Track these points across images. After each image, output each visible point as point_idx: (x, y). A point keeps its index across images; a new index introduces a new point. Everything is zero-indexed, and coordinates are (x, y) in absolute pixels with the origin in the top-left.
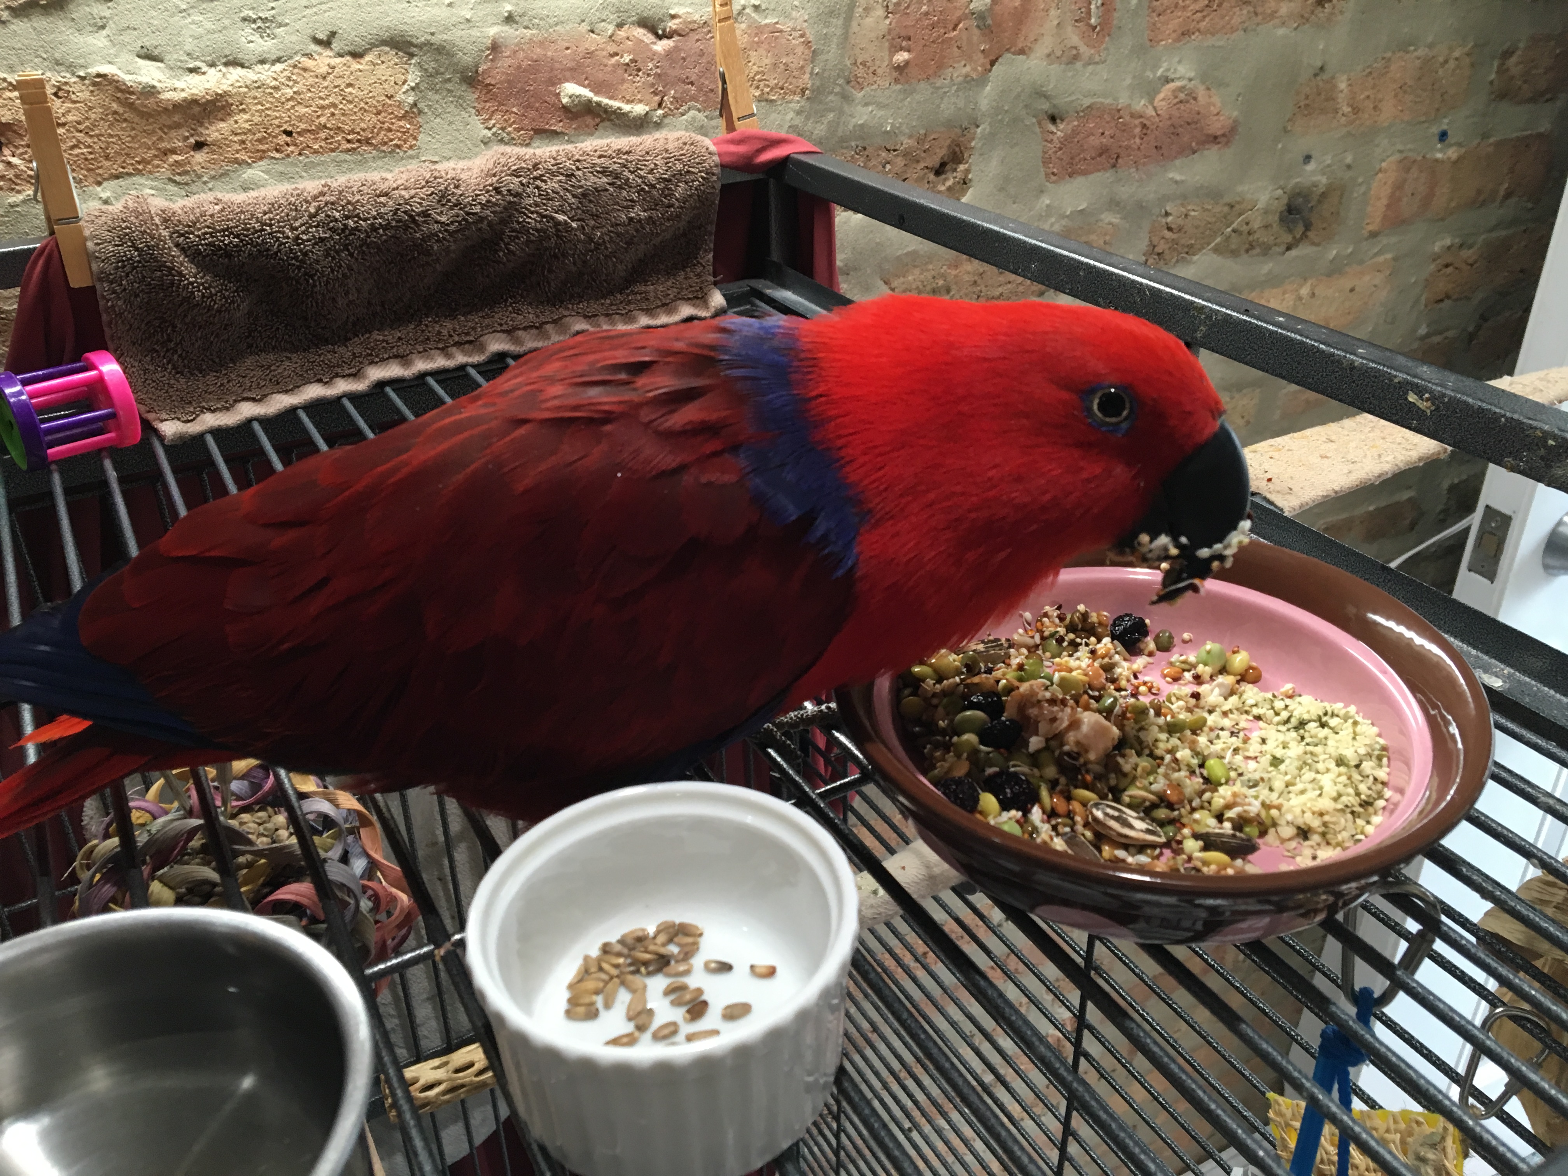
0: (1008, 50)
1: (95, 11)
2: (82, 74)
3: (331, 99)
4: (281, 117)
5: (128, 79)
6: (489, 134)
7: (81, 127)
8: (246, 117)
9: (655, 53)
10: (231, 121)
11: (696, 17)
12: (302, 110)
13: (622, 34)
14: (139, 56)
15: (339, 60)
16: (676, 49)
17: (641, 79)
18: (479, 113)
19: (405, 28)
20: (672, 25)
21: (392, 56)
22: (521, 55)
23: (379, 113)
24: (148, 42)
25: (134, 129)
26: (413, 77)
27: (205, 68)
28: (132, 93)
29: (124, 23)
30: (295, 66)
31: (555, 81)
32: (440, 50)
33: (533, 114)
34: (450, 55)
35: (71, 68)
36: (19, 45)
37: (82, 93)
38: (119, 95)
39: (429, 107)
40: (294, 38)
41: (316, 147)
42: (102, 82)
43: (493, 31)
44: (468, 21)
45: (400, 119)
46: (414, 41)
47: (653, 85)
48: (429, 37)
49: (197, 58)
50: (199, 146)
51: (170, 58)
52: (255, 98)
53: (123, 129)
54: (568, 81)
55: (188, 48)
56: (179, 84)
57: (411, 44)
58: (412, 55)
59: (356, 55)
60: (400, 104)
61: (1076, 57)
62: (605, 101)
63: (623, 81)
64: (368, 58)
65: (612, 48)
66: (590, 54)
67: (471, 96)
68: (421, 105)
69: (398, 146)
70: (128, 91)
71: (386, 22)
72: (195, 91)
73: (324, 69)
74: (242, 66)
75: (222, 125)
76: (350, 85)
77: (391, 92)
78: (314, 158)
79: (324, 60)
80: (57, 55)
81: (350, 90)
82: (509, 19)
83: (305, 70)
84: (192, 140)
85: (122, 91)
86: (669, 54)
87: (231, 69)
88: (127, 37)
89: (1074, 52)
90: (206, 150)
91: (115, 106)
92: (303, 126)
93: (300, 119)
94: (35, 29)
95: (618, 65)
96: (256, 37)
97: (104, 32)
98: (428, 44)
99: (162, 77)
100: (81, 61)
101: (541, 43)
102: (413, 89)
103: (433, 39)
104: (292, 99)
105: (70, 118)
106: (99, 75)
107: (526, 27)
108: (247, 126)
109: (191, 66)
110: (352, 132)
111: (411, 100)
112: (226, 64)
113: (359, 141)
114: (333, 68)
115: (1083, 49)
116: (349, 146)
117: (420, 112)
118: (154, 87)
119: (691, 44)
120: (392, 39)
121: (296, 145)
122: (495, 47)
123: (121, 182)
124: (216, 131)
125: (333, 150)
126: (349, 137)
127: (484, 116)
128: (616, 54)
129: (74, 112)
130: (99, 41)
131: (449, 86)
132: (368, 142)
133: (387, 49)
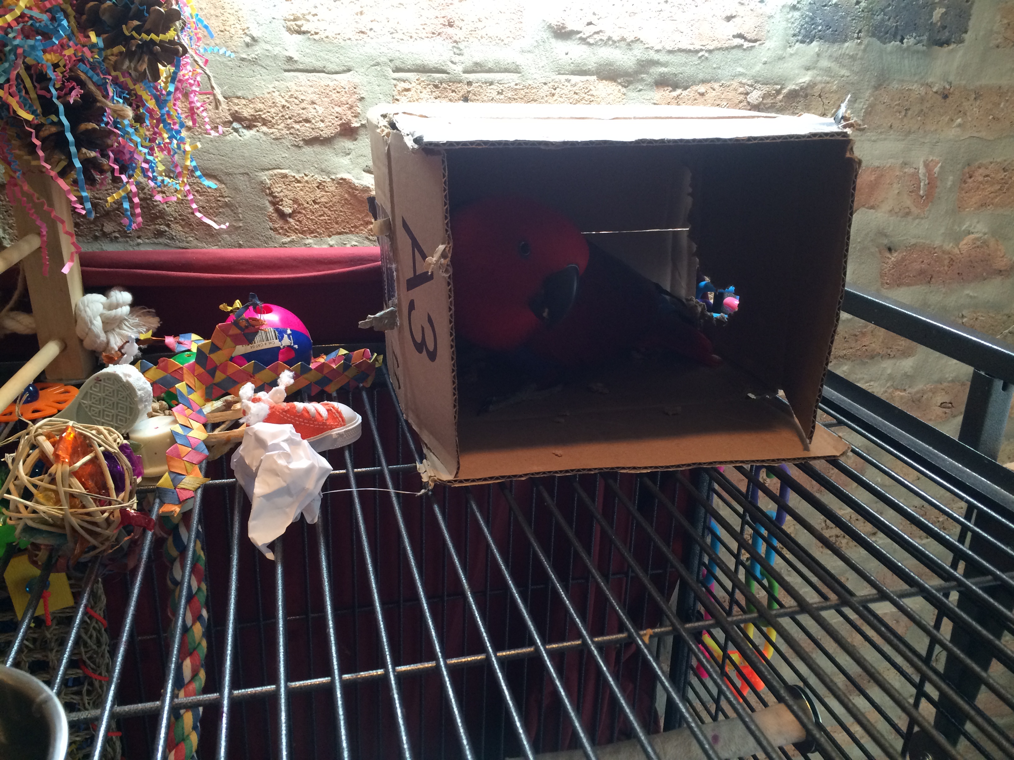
0: (863, 206)
1: (346, 145)
2: (333, 177)
5: (356, 182)
7: (327, 205)
14: (364, 171)
24: (370, 163)
25: (353, 209)
28: (357, 190)
29: (360, 153)
35: (328, 173)
36: (305, 160)
37: (332, 188)
38: (350, 190)
42: (343, 183)
53: (348, 209)
61: (908, 214)
70: (355, 188)
80: (323, 167)
85: (353, 188)
88: (360, 160)
89: (907, 210)
91: (346, 196)
94: (314, 152)
97: (349, 157)
100: (334, 171)
105: (323, 200)
106: (342, 179)
115: (914, 209)
118: (369, 188)
123: (342, 237)
129: (326, 197)
130: (345, 161)
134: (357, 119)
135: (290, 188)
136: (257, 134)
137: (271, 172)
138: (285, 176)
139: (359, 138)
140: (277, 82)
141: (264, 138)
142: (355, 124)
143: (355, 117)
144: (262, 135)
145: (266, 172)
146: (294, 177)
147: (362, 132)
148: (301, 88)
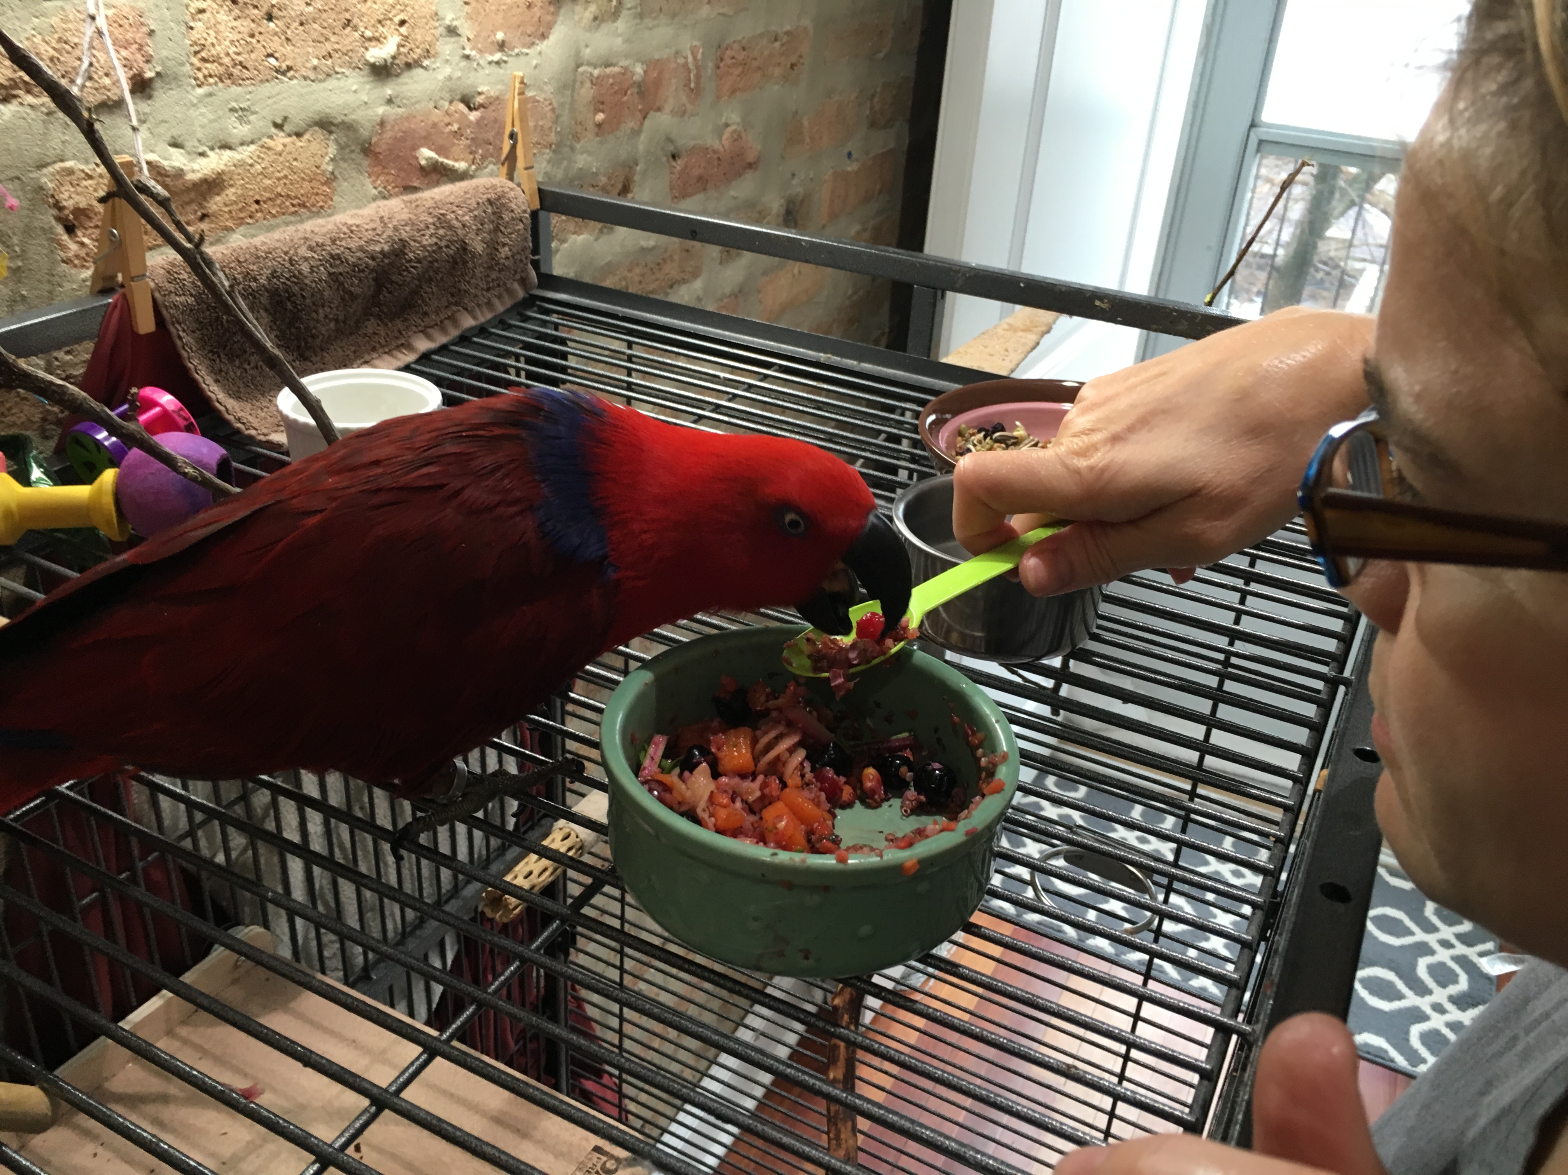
0: (652, 108)
1: (140, 109)
3: (285, 172)
4: (254, 190)
5: (165, 163)
6: (375, 192)
8: (233, 190)
9: (471, 122)
10: (224, 195)
11: (492, 94)
12: (268, 182)
13: (452, 108)
14: (170, 145)
15: (288, 140)
16: (482, 118)
17: (464, 142)
18: (370, 176)
19: (328, 110)
20: (480, 100)
21: (319, 133)
22: (397, 128)
23: (310, 181)
24: (175, 132)
26: (332, 151)
27: (209, 153)
28: (168, 176)
29: (160, 117)
30: (263, 146)
31: (415, 148)
32: (348, 127)
33: (402, 174)
34: (355, 131)
39: (340, 173)
40: (261, 123)
41: (274, 212)
43: (381, 110)
44: (366, 103)
45: (323, 184)
46: (335, 121)
47: (469, 146)
48: (343, 118)
49: (203, 144)
50: (203, 217)
51: (189, 145)
52: (239, 174)
54: (422, 146)
55: (199, 135)
56: (196, 167)
57: (332, 124)
58: (331, 132)
59: (299, 135)
60: (323, 173)
61: (685, 112)
62: (446, 161)
63: (454, 144)
64: (307, 136)
65: (447, 120)
66: (435, 125)
67: (366, 163)
68: (336, 173)
69: (322, 207)
71: (317, 108)
72: (205, 172)
73: (280, 148)
74: (230, 148)
75: (218, 198)
76: (296, 159)
77: (318, 163)
78: (273, 221)
79: (280, 140)
81: (295, 163)
82: (390, 101)
83: (269, 149)
84: (199, 214)
86: (479, 122)
87: (223, 152)
88: (161, 129)
89: (684, 108)
90: (207, 220)
92: (267, 195)
93: (265, 189)
95: (451, 131)
96: (237, 125)
97: (144, 126)
98: (343, 123)
99: (185, 162)
101: (407, 119)
102: (332, 160)
103: (346, 119)
104: (262, 173)
107: (399, 107)
108: (234, 198)
109: (200, 150)
110: (296, 197)
111: (330, 168)
112: (221, 147)
113: (299, 205)
114: (285, 145)
115: (688, 105)
116: (293, 209)
117: (336, 177)
118: (182, 170)
119: (490, 114)
120: (321, 120)
121: (261, 211)
122: (382, 124)
124: (215, 204)
125: (283, 214)
126: (294, 202)
127: (374, 178)
128: (449, 124)
131: (353, 156)
132: (303, 205)
133: (316, 128)
134: (150, 65)
135: (79, 189)
136: (21, 109)
137: (50, 169)
138: (70, 172)
139: (156, 93)
140: (35, 20)
141: (33, 114)
142: (149, 74)
143: (148, 61)
144: (29, 110)
145: (45, 171)
146: (83, 171)
147: (158, 84)
148: (70, 26)
